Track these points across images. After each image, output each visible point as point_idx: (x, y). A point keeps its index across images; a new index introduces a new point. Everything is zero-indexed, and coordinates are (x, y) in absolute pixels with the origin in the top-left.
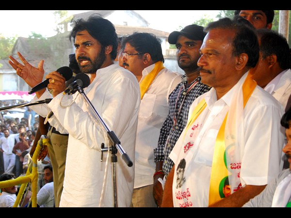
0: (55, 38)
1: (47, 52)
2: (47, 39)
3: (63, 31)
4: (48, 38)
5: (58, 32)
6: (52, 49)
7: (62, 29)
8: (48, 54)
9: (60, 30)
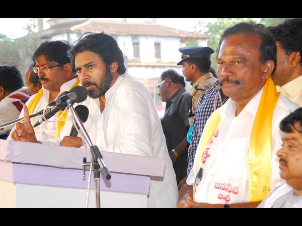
0: (24, 39)
1: (14, 60)
2: (12, 41)
3: (36, 30)
4: (15, 40)
5: (30, 31)
6: (21, 54)
7: (35, 26)
8: (15, 61)
9: (32, 28)
